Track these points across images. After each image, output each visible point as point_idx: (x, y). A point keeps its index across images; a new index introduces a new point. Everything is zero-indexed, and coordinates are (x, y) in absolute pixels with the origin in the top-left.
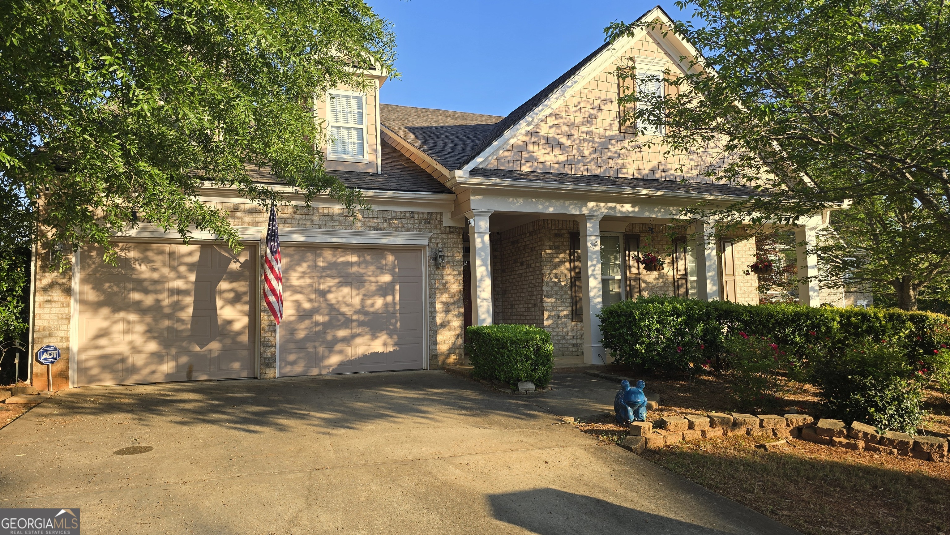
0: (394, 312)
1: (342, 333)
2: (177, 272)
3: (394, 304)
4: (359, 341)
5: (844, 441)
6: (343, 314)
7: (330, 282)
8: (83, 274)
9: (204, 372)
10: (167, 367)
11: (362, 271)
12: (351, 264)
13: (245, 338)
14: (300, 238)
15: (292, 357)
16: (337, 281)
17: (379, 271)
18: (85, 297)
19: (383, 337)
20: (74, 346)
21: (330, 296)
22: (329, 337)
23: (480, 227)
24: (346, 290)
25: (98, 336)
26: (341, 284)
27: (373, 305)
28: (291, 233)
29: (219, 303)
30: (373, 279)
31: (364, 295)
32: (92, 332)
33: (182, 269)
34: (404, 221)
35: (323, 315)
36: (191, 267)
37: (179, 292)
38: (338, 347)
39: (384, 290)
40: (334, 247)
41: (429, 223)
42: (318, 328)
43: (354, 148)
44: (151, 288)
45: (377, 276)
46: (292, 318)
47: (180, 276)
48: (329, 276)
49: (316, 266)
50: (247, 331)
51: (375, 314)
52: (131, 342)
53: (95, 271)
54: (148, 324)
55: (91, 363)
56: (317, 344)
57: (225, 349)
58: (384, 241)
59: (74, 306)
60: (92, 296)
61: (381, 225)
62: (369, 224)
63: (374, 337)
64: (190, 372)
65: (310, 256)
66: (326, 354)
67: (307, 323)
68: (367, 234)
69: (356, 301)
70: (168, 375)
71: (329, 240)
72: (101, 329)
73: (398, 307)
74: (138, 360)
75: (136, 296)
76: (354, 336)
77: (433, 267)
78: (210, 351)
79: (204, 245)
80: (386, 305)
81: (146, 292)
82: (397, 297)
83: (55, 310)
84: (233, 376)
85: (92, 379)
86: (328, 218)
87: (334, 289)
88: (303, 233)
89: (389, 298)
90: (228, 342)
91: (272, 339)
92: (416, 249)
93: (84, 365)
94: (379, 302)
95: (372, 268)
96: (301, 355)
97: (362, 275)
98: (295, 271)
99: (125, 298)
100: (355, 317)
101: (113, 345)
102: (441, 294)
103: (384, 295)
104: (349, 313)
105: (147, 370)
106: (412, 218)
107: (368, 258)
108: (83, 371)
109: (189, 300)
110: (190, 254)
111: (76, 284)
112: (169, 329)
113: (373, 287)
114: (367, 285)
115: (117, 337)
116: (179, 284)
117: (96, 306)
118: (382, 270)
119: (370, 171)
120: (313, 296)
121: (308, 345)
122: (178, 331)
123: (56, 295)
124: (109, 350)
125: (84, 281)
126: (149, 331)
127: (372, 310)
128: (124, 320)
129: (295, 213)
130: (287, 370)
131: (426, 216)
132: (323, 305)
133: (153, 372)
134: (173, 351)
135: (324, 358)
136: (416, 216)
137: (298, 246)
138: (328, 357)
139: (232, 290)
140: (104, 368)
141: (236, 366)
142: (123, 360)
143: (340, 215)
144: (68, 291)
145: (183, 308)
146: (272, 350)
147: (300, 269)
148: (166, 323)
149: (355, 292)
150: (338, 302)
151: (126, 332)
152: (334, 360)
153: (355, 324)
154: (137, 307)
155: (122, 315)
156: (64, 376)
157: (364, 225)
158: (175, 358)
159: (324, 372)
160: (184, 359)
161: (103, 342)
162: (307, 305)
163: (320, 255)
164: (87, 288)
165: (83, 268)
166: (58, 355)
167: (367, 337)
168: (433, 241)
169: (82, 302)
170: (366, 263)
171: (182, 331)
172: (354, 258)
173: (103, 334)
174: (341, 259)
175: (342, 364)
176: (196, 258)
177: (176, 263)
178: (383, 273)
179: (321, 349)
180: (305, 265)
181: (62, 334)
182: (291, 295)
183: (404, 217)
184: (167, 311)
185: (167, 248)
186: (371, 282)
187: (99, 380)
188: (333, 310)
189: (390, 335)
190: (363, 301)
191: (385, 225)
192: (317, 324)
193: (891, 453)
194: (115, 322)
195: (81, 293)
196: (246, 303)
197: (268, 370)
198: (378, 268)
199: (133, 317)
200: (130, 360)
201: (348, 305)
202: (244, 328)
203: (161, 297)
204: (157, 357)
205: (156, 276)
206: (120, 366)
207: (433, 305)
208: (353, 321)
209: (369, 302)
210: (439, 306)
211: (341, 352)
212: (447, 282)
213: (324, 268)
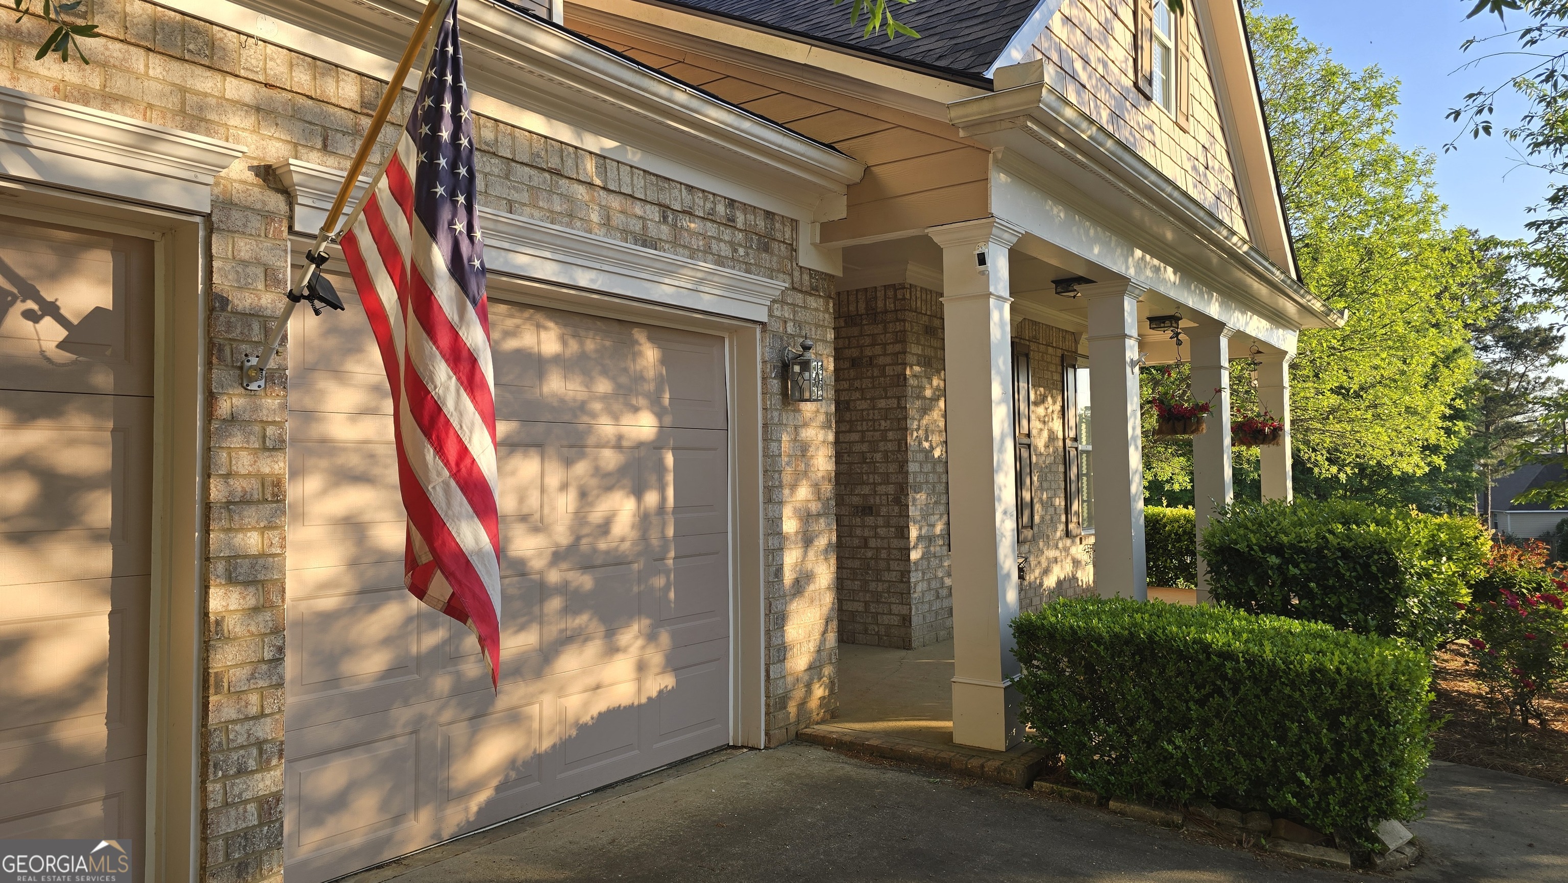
1: (516, 643)
3: (663, 517)
6: (518, 568)
11: (575, 392)
12: (543, 367)
17: (621, 399)
19: (634, 645)
23: (997, 277)
24: (528, 468)
27: (606, 525)
30: (607, 427)
31: (585, 489)
34: (711, 229)
38: (506, 698)
39: (638, 470)
41: (766, 249)
45: (617, 417)
46: (329, 602)
50: (105, 681)
51: (611, 559)
56: (427, 702)
61: (652, 229)
63: (610, 646)
66: (460, 735)
67: (389, 615)
69: (562, 510)
73: (672, 529)
76: (553, 650)
77: (777, 400)
80: (644, 521)
82: (670, 493)
89: (651, 498)
94: (625, 512)
95: (603, 385)
97: (577, 408)
98: (339, 375)
100: (554, 576)
102: (794, 485)
103: (637, 487)
104: (537, 564)
106: (731, 222)
113: (610, 459)
114: (592, 451)
118: (630, 393)
127: (603, 544)
131: (761, 224)
135: (453, 751)
136: (739, 217)
138: (470, 747)
147: (359, 373)
149: (558, 475)
153: (555, 604)
157: (607, 222)
162: (389, 535)
168: (777, 310)
174: (511, 345)
175: (516, 772)
178: (633, 406)
179: (439, 723)
182: (324, 492)
183: (711, 215)
186: (603, 440)
189: (654, 633)
190: (578, 510)
191: (665, 231)
196: (97, 537)
198: (619, 384)
202: (93, 671)
207: (775, 522)
208: (549, 590)
209: (597, 512)
210: (788, 529)
211: (514, 718)
212: (804, 452)
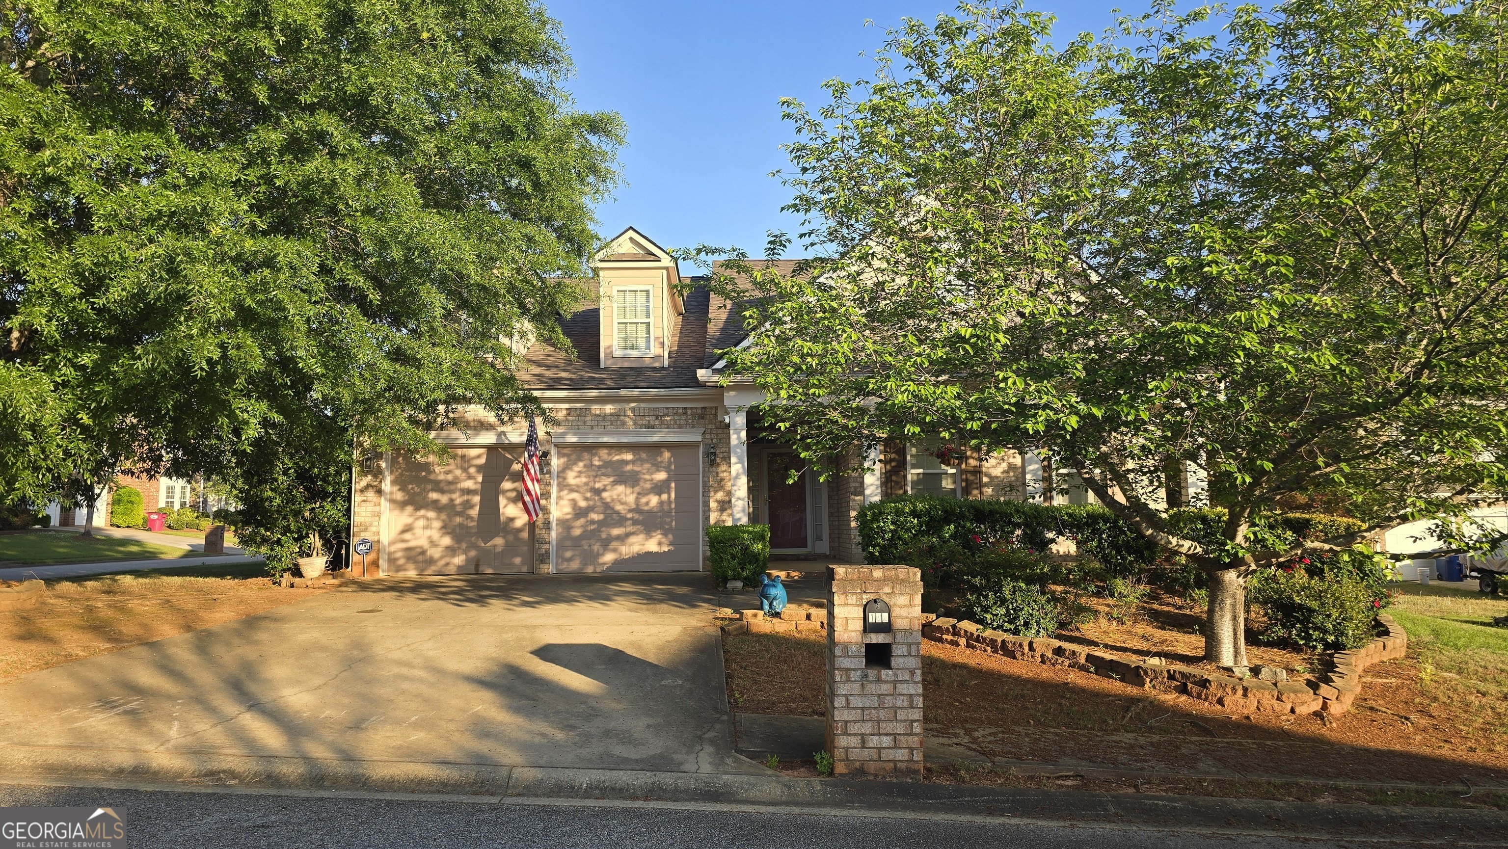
0: (670, 512)
1: (616, 532)
2: (468, 473)
3: (670, 502)
4: (633, 539)
5: (950, 637)
6: (618, 513)
7: (606, 481)
8: (393, 477)
9: (490, 566)
10: (459, 560)
11: (637, 469)
12: (627, 462)
13: (525, 535)
14: (572, 439)
15: (568, 554)
16: (611, 479)
17: (654, 469)
18: (394, 497)
19: (658, 537)
20: (385, 539)
21: (605, 495)
22: (604, 536)
23: (735, 423)
24: (620, 488)
25: (404, 531)
26: (615, 483)
27: (647, 503)
28: (563, 434)
29: (502, 501)
30: (647, 477)
31: (639, 494)
32: (400, 527)
33: (472, 470)
34: (676, 417)
35: (598, 513)
36: (480, 468)
37: (469, 492)
38: (614, 545)
39: (659, 488)
40: (610, 446)
41: (703, 418)
42: (592, 527)
43: (642, 343)
44: (446, 488)
45: (651, 474)
46: (569, 516)
47: (470, 477)
48: (604, 475)
49: (592, 465)
50: (527, 528)
51: (650, 512)
52: (429, 537)
53: (401, 475)
54: (443, 521)
55: (399, 555)
56: (592, 541)
57: (507, 545)
58: (655, 438)
59: (385, 505)
60: (399, 496)
61: (652, 423)
62: (640, 422)
63: (649, 536)
64: (477, 566)
65: (586, 455)
66: (601, 551)
67: (582, 521)
68: (637, 433)
69: (631, 499)
70: (459, 567)
71: (601, 440)
72: (406, 525)
73: (673, 506)
74: (436, 553)
75: (434, 496)
76: (628, 535)
77: (707, 464)
78: (495, 546)
79: (490, 448)
80: (661, 503)
81: (442, 492)
82: (673, 495)
83: (370, 509)
84: (515, 571)
85: (399, 569)
86: (600, 418)
87: (608, 487)
88: (575, 434)
89: (665, 497)
90: (511, 538)
91: (546, 536)
92: (694, 445)
93: (393, 556)
94: (654, 500)
95: (647, 466)
96: (577, 553)
97: (637, 473)
98: (572, 470)
99: (425, 498)
100: (629, 516)
101: (416, 539)
102: (716, 492)
103: (659, 494)
104: (624, 512)
105: (442, 562)
106: (685, 413)
107: (644, 455)
108: (392, 560)
109: (477, 499)
110: (479, 456)
111: (386, 486)
112: (460, 525)
113: (648, 485)
114: (642, 484)
115: (418, 531)
116: (469, 484)
117: (402, 505)
118: (658, 467)
119: (657, 365)
120: (589, 495)
121: (584, 542)
122: (467, 527)
123: (371, 495)
124: (412, 544)
125: (393, 483)
126: (444, 527)
127: (646, 508)
128: (424, 517)
129: (568, 415)
130: (564, 566)
131: (699, 411)
132: (598, 504)
133: (447, 564)
134: (464, 545)
135: (599, 555)
136: (689, 412)
137: (573, 446)
138: (603, 554)
139: (514, 489)
140: (409, 559)
141: (518, 560)
142: (423, 553)
143: (611, 415)
144: (379, 492)
145: (472, 507)
146: (546, 546)
147: (576, 469)
148: (458, 520)
149: (629, 490)
150: (613, 500)
151: (426, 527)
152: (609, 558)
153: (629, 522)
154: (435, 505)
155: (422, 512)
156: (375, 564)
157: (635, 424)
158: (465, 552)
159: (598, 570)
160: (473, 553)
161: (407, 536)
162: (583, 504)
163: (595, 454)
164: (395, 488)
165: (392, 472)
166: (371, 547)
167: (641, 537)
168: (708, 436)
169: (392, 501)
170: (643, 461)
171: (471, 527)
172: (629, 457)
173: (408, 529)
174: (617, 458)
175: (616, 562)
176: (482, 461)
177: (466, 466)
178: (658, 471)
179: (596, 548)
180: (581, 464)
181: (374, 529)
182: (567, 494)
183: (676, 414)
184: (459, 509)
185: (460, 452)
186: (646, 480)
187: (405, 570)
188: (607, 507)
189: (665, 535)
190: (637, 499)
191: (657, 422)
192: (593, 522)
193: (985, 651)
194: (417, 519)
195: (391, 493)
197: (542, 566)
198: (653, 465)
199: (431, 514)
200: (429, 553)
201: (622, 504)
202: (525, 525)
203: (454, 496)
204: (451, 551)
205: (450, 477)
206: (420, 558)
208: (627, 519)
209: (644, 500)
210: (713, 505)
211: (615, 550)
212: (722, 480)
213: (599, 467)
